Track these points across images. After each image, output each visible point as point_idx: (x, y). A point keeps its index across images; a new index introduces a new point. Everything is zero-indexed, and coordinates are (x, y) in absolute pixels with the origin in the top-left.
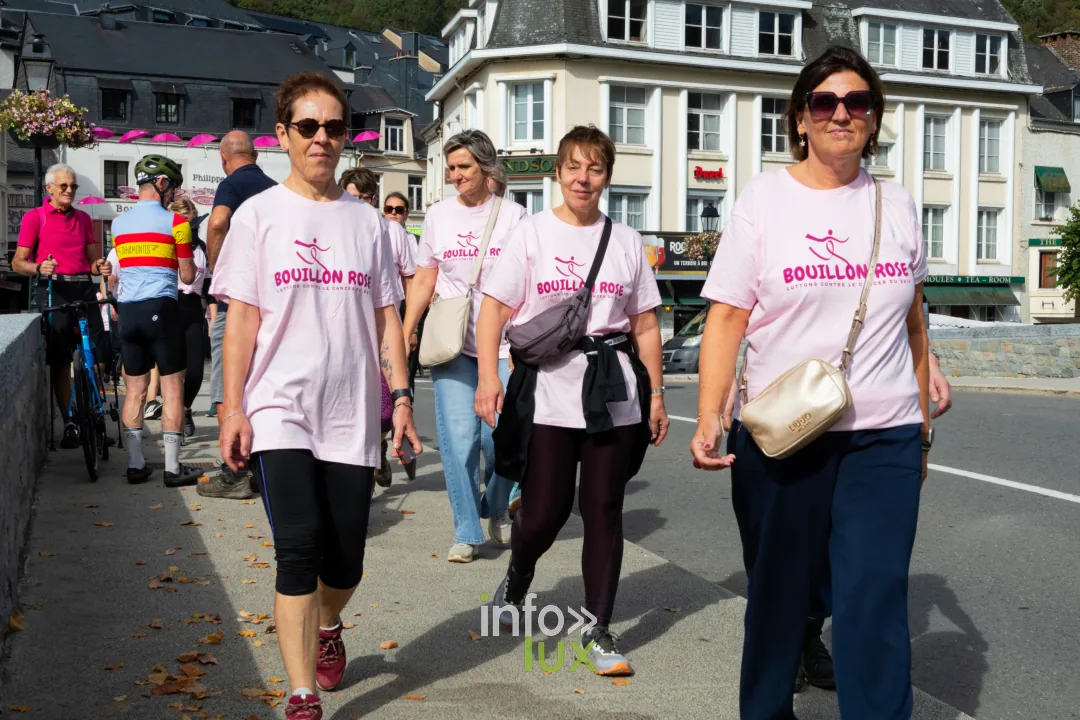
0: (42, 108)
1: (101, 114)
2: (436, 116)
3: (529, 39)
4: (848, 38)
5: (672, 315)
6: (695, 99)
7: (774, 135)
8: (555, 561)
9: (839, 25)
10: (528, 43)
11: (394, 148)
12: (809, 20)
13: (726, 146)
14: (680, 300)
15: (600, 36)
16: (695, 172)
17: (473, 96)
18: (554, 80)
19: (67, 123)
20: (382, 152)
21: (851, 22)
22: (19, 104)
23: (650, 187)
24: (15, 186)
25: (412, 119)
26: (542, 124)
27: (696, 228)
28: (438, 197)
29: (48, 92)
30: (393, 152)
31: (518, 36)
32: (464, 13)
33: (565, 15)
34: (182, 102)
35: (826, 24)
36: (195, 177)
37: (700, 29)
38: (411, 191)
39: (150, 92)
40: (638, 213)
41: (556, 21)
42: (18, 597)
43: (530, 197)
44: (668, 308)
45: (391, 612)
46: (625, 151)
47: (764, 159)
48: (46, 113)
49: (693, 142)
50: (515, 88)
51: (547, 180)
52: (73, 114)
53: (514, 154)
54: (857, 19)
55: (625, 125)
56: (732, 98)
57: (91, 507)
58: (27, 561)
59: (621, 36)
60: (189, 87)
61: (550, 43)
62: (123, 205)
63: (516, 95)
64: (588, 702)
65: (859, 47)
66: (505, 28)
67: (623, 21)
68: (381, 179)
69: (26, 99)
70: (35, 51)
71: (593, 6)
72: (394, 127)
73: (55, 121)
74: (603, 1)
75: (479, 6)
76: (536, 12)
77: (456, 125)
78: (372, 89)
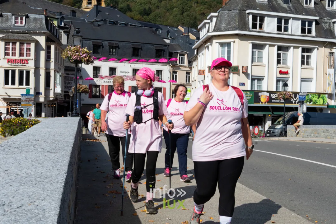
0: (77, 52)
2: (195, 53)
3: (227, 29)
4: (331, 29)
5: (271, 118)
6: (280, 48)
7: (305, 60)
9: (328, 25)
10: (226, 30)
11: (182, 63)
12: (317, 23)
13: (289, 63)
14: (274, 113)
15: (249, 28)
16: (279, 72)
17: (208, 47)
18: (234, 42)
19: (85, 56)
20: (178, 64)
21: (332, 24)
22: (70, 50)
23: (265, 76)
24: (67, 74)
25: (187, 54)
26: (230, 56)
27: (279, 90)
28: (196, 79)
29: (80, 46)
30: (181, 65)
31: (223, 28)
32: (206, 21)
33: (238, 22)
34: (117, 48)
35: (323, 24)
36: (120, 71)
37: (282, 26)
38: (187, 76)
39: (108, 45)
40: (260, 85)
41: (235, 24)
44: (270, 115)
46: (257, 65)
47: (302, 68)
48: (79, 53)
49: (279, 62)
50: (222, 45)
52: (87, 53)
54: (334, 23)
55: (257, 57)
56: (292, 48)
59: (256, 28)
60: (119, 44)
61: (233, 30)
62: (99, 80)
63: (222, 47)
65: (334, 32)
66: (219, 26)
67: (257, 24)
68: (178, 73)
69: (72, 48)
70: (76, 33)
71: (247, 19)
72: (182, 57)
73: (82, 55)
74: (250, 17)
75: (211, 19)
76: (229, 21)
77: (202, 56)
78: (175, 45)
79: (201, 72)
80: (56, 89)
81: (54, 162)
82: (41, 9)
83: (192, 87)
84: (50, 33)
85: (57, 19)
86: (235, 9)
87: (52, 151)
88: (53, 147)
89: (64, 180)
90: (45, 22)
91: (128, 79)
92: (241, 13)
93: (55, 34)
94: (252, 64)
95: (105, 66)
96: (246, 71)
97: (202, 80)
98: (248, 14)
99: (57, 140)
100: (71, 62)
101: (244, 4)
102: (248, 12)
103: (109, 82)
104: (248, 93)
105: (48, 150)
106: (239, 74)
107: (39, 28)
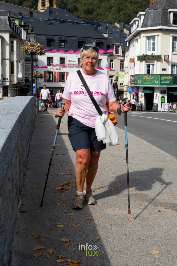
0: (33, 46)
1: (46, 45)
2: (128, 45)
8: (155, 162)
10: (152, 26)
11: (117, 53)
15: (170, 24)
17: (137, 40)
18: (158, 36)
19: (39, 49)
20: (114, 54)
22: (27, 45)
24: (26, 63)
25: (122, 46)
26: (155, 47)
28: (128, 66)
29: (34, 41)
31: (149, 24)
32: (135, 19)
33: (162, 19)
34: (66, 42)
36: (68, 61)
38: (121, 64)
39: (58, 40)
41: (159, 20)
42: (27, 166)
43: (151, 66)
45: (114, 174)
50: (148, 38)
51: (155, 62)
52: (40, 47)
53: (147, 55)
55: (176, 47)
57: (44, 144)
58: (29, 157)
59: (176, 24)
60: (67, 39)
61: (157, 26)
62: (51, 68)
63: (148, 40)
64: (163, 200)
66: (146, 22)
68: (114, 61)
69: (29, 43)
70: (31, 31)
71: (169, 16)
72: (117, 48)
73: (36, 49)
74: (172, 15)
75: (140, 17)
76: (154, 18)
77: (133, 48)
78: (112, 38)
79: (132, 61)
80: (18, 76)
81: (8, 120)
82: (6, 11)
83: (125, 72)
84: (13, 31)
85: (18, 19)
86: (159, 8)
87: (8, 114)
88: (9, 112)
89: (12, 128)
90: (8, 21)
91: (74, 67)
92: (164, 11)
93: (17, 32)
94: (173, 54)
95: (56, 56)
96: (167, 59)
97: (133, 67)
98: (170, 12)
99: (12, 109)
100: (28, 54)
101: (167, 4)
102: (169, 10)
103: (59, 69)
104: (169, 77)
105: (5, 114)
106: (161, 62)
107: (4, 27)
